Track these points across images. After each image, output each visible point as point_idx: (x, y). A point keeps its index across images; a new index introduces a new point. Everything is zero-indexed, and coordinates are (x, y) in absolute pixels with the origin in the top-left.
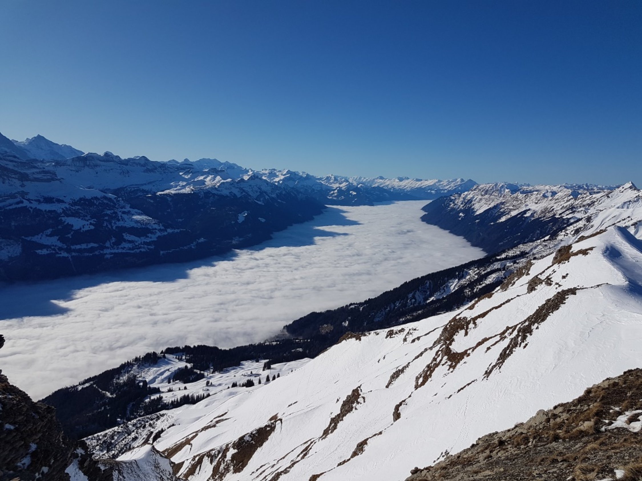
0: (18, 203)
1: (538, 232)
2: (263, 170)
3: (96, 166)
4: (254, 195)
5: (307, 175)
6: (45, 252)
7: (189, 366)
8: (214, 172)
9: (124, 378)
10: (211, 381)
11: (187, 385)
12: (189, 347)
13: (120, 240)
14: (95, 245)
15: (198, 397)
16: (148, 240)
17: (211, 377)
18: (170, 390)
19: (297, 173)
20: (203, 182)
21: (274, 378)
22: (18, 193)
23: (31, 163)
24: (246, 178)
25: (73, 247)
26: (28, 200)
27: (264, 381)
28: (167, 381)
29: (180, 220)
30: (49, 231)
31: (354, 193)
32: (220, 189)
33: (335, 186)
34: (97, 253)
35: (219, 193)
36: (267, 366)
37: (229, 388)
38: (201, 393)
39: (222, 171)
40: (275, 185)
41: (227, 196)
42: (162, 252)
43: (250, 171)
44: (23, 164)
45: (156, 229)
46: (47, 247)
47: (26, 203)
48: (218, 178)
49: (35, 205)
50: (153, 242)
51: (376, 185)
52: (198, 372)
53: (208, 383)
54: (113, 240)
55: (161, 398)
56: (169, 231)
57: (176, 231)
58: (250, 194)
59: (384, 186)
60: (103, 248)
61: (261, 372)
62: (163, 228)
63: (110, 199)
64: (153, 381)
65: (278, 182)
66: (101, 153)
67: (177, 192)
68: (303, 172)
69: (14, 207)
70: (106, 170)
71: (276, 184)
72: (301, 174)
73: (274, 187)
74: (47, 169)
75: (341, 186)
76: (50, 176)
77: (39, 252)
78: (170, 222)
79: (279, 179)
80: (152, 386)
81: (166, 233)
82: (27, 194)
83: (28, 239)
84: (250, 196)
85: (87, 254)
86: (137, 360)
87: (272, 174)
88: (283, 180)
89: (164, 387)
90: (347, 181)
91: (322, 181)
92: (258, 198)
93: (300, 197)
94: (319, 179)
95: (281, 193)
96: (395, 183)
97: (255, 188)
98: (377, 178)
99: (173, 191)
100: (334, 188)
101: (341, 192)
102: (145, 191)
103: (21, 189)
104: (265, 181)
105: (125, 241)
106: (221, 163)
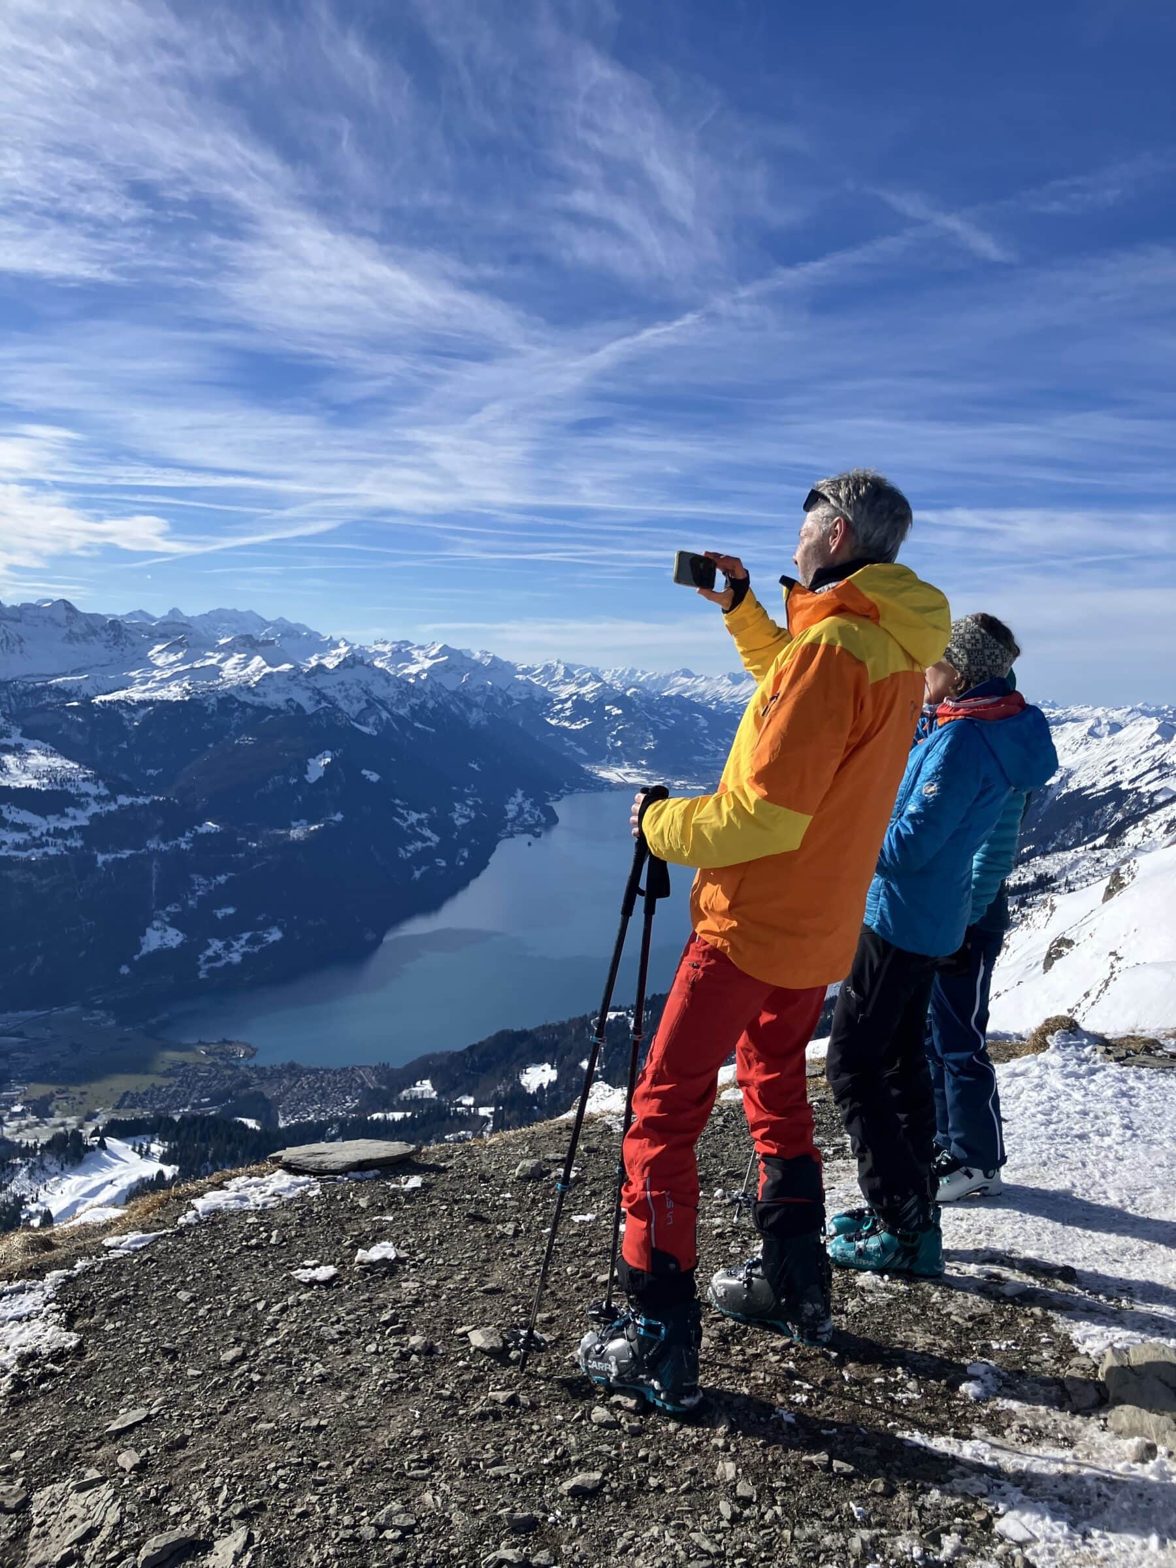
1: (1079, 825)
2: (376, 643)
4: (351, 708)
5: (494, 659)
8: (249, 644)
16: (66, 824)
19: (467, 655)
20: (215, 671)
24: (331, 663)
29: (151, 771)
31: (616, 711)
32: (260, 690)
33: (566, 691)
35: (257, 701)
39: (266, 642)
40: (409, 683)
41: (278, 711)
42: (101, 858)
43: (342, 644)
45: (87, 795)
48: (257, 661)
50: (79, 829)
51: (673, 692)
56: (124, 800)
57: (141, 800)
58: (343, 704)
59: (692, 696)
62: (105, 792)
65: (417, 675)
67: (147, 696)
68: (484, 653)
71: (412, 680)
72: (477, 655)
73: (406, 689)
75: (583, 690)
78: (124, 777)
79: (419, 666)
81: (113, 807)
84: (340, 710)
87: (402, 654)
88: (430, 671)
90: (599, 680)
91: (535, 676)
92: (361, 718)
93: (475, 717)
94: (526, 672)
95: (423, 706)
96: (721, 689)
97: (356, 691)
98: (676, 674)
99: (136, 694)
100: (563, 696)
101: (581, 707)
102: (64, 693)
104: (382, 672)
105: (6, 824)
106: (264, 623)
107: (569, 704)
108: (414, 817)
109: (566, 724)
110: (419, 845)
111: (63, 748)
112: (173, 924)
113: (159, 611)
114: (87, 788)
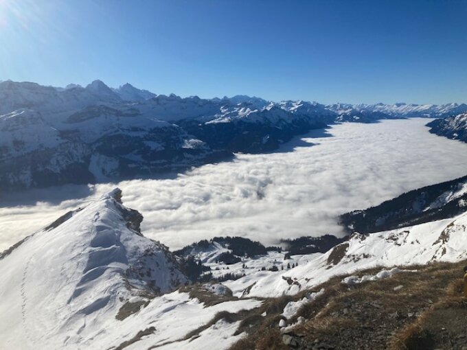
0: (116, 132)
2: (281, 102)
3: (165, 104)
4: (275, 122)
5: (317, 104)
6: (133, 165)
8: (246, 105)
10: (246, 264)
11: (229, 266)
12: (230, 238)
14: (165, 161)
15: (237, 275)
17: (246, 261)
18: (217, 269)
19: (309, 103)
20: (237, 113)
21: (293, 266)
23: (123, 103)
24: (268, 109)
25: (152, 162)
27: (285, 268)
28: (215, 261)
29: (221, 142)
30: (136, 151)
31: (357, 118)
32: (249, 118)
33: (340, 112)
35: (248, 121)
36: (287, 257)
37: (259, 271)
38: (239, 272)
39: (250, 104)
40: (291, 113)
41: (255, 124)
43: (272, 103)
44: (117, 104)
45: (205, 150)
46: (135, 162)
47: (121, 132)
48: (248, 109)
49: (126, 133)
50: (203, 159)
51: (376, 111)
53: (244, 266)
54: (177, 157)
55: (211, 274)
59: (382, 111)
60: (170, 163)
61: (283, 260)
62: (209, 148)
63: (174, 128)
64: (205, 261)
65: (294, 111)
66: (168, 95)
67: (220, 121)
68: (314, 102)
69: (114, 134)
70: (170, 107)
72: (312, 103)
73: (290, 115)
74: (133, 107)
75: (346, 112)
76: (136, 112)
77: (129, 165)
78: (214, 144)
79: (294, 108)
80: (206, 264)
81: (211, 152)
82: (121, 125)
83: (123, 156)
84: (271, 122)
86: (194, 244)
87: (289, 104)
88: (298, 109)
89: (213, 266)
90: (351, 108)
91: (330, 108)
92: (278, 124)
94: (327, 107)
96: (393, 108)
97: (276, 116)
98: (378, 105)
99: (217, 121)
101: (346, 117)
102: (198, 122)
103: (118, 122)
104: (283, 110)
105: (184, 158)
106: (249, 99)
107: (342, 117)
111: (197, 137)
113: (221, 97)
114: (205, 147)
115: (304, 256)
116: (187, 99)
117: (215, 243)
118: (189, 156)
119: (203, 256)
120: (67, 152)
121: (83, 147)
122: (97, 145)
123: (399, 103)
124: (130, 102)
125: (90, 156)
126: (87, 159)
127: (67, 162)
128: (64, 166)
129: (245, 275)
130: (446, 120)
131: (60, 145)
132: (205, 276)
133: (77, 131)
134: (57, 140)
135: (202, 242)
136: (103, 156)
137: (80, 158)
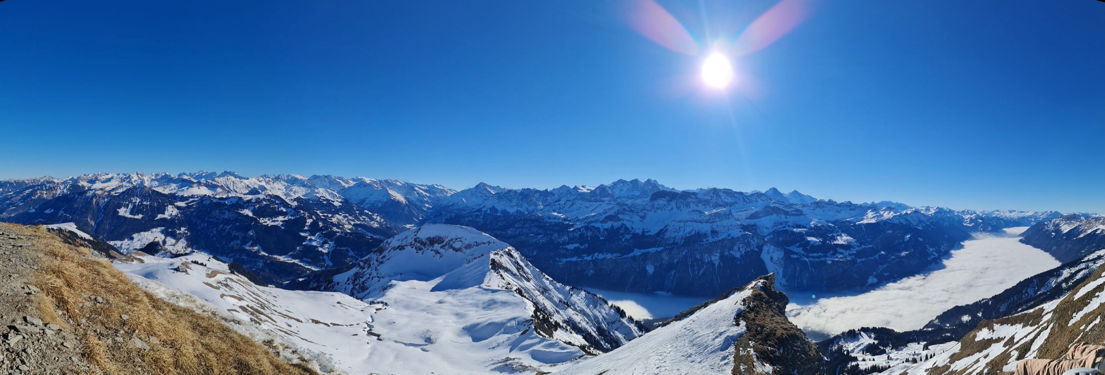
0: (783, 227)
2: (921, 207)
3: (823, 207)
4: (914, 223)
6: (795, 256)
7: (876, 342)
8: (889, 209)
9: (835, 348)
10: (891, 355)
11: (876, 357)
12: (876, 328)
13: (835, 252)
14: (822, 254)
15: (882, 367)
16: (851, 253)
17: (890, 353)
18: (864, 360)
19: (943, 209)
20: (882, 216)
21: (931, 357)
22: (784, 222)
23: (791, 205)
24: (909, 212)
25: (810, 255)
26: (789, 226)
27: (924, 359)
28: (861, 352)
29: (869, 240)
30: (798, 244)
31: (981, 221)
32: (893, 220)
34: (822, 259)
35: (893, 222)
36: (926, 348)
37: (903, 362)
38: (884, 364)
39: (893, 208)
40: (931, 217)
41: (897, 224)
42: (858, 260)
43: (912, 208)
44: (787, 206)
47: (787, 228)
48: (892, 213)
49: (791, 229)
50: (853, 254)
51: (994, 216)
52: (882, 348)
53: (888, 357)
54: (831, 252)
55: (858, 365)
56: (863, 246)
58: (912, 222)
59: (999, 216)
60: (826, 256)
61: (921, 351)
62: (859, 245)
63: (830, 227)
64: (853, 351)
65: (931, 214)
66: (827, 200)
67: (867, 222)
68: (947, 208)
69: (781, 229)
70: (828, 210)
72: (945, 209)
73: (929, 218)
74: (798, 208)
75: (972, 216)
76: (799, 213)
77: (792, 256)
78: (863, 241)
79: (932, 211)
80: (853, 355)
81: (861, 248)
82: (788, 222)
83: (788, 248)
85: (817, 260)
86: (843, 333)
87: (928, 209)
88: (934, 213)
89: (860, 356)
90: (976, 213)
91: (960, 213)
92: (917, 225)
93: (946, 224)
94: (958, 212)
95: (933, 222)
96: (1007, 214)
97: (915, 219)
98: (995, 211)
99: (865, 222)
100: (967, 218)
101: (972, 221)
102: (850, 222)
103: (785, 220)
104: (923, 214)
105: (838, 252)
106: (893, 204)
108: (931, 250)
109: (968, 225)
110: (933, 257)
111: (849, 235)
112: (875, 277)
113: (869, 202)
114: (855, 244)
115: (941, 345)
116: (841, 204)
117: (862, 333)
118: (842, 251)
119: (850, 346)
120: (746, 241)
121: (758, 238)
122: (768, 237)
123: (1011, 210)
124: (796, 205)
125: (762, 246)
126: (760, 248)
127: (745, 249)
128: (743, 253)
129: (889, 367)
130: (1046, 223)
131: (742, 236)
132: (852, 367)
133: (755, 225)
134: (740, 231)
135: (850, 331)
136: (772, 247)
137: (755, 246)
